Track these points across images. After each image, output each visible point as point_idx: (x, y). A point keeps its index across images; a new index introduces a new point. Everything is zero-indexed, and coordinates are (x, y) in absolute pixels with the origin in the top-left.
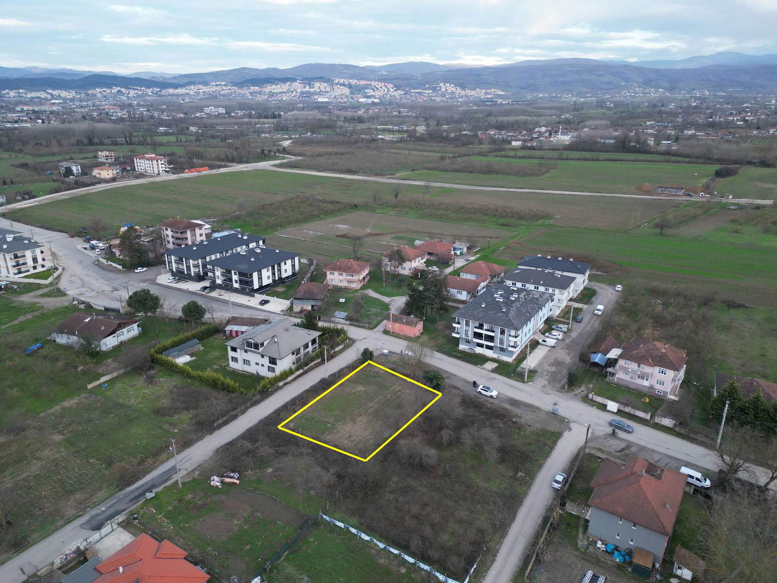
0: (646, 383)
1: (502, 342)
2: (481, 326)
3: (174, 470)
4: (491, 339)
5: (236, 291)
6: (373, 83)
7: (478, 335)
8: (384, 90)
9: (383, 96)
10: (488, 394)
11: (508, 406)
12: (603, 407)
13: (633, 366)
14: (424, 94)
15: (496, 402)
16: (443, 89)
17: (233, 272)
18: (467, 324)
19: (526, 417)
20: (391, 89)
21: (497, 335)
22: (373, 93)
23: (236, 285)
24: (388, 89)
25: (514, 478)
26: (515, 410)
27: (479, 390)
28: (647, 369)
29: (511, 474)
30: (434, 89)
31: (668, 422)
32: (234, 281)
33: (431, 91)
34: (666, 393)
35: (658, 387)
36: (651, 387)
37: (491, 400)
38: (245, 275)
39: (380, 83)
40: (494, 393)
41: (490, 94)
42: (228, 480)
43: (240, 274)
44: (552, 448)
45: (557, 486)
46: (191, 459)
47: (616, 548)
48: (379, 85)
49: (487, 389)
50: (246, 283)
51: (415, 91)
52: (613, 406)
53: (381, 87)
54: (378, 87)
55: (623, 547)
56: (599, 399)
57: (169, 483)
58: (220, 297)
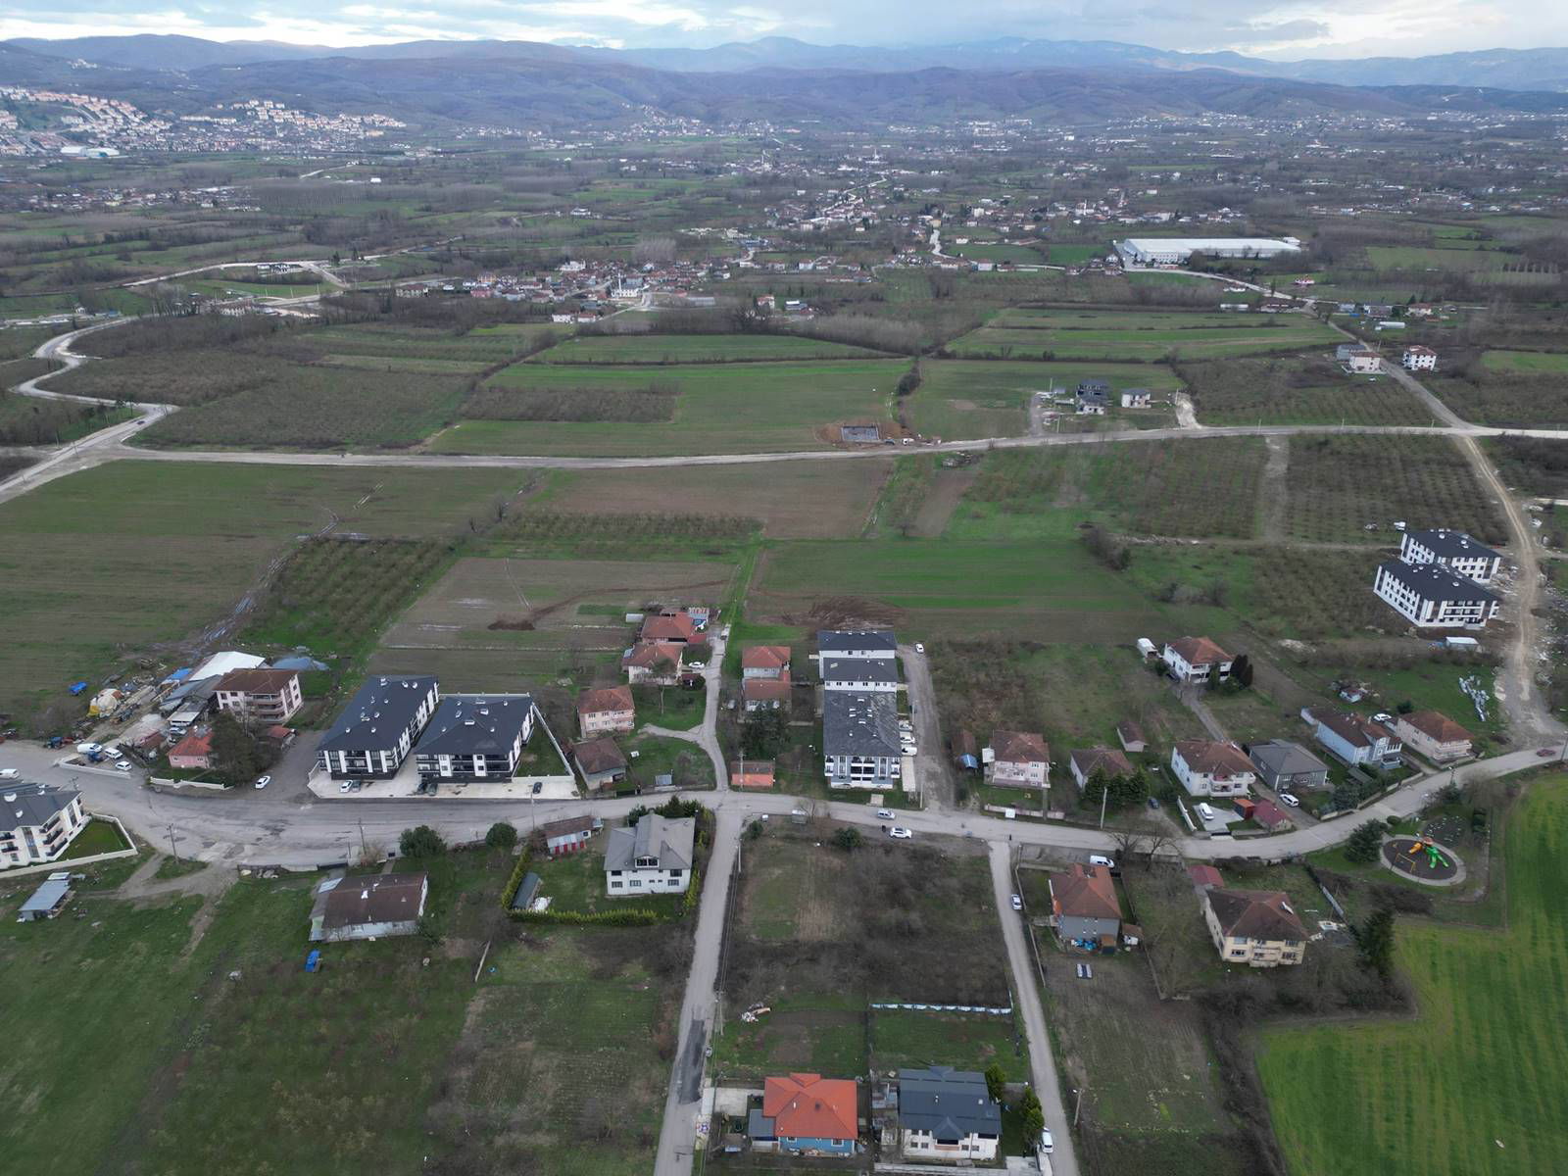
0: (1022, 778)
1: (883, 772)
2: (856, 760)
3: (697, 1026)
4: (868, 770)
5: (480, 780)
6: (78, 100)
7: (855, 770)
8: (115, 119)
9: (118, 135)
10: (904, 835)
11: (928, 843)
12: (1002, 816)
13: (1009, 765)
14: (221, 129)
15: (914, 842)
16: (263, 116)
17: (475, 757)
18: (842, 760)
19: (950, 850)
20: (132, 117)
21: (877, 765)
22: (88, 127)
23: (482, 774)
24: (125, 117)
25: (982, 913)
26: (936, 845)
27: (892, 834)
28: (1021, 766)
29: (977, 910)
30: (241, 114)
31: (1059, 815)
32: (476, 768)
33: (234, 121)
34: (1039, 783)
35: (1032, 779)
36: (1027, 781)
37: (910, 842)
38: (495, 757)
39: (94, 100)
40: (909, 833)
41: (372, 126)
42: (760, 1011)
43: (488, 757)
44: (990, 874)
45: (1019, 907)
46: (700, 1008)
47: (1085, 941)
48: (97, 105)
49: (899, 830)
50: (496, 767)
51: (192, 118)
52: (1010, 813)
53: (104, 111)
54: (96, 109)
55: (1089, 938)
56: (996, 809)
57: (709, 1036)
58: (459, 796)
